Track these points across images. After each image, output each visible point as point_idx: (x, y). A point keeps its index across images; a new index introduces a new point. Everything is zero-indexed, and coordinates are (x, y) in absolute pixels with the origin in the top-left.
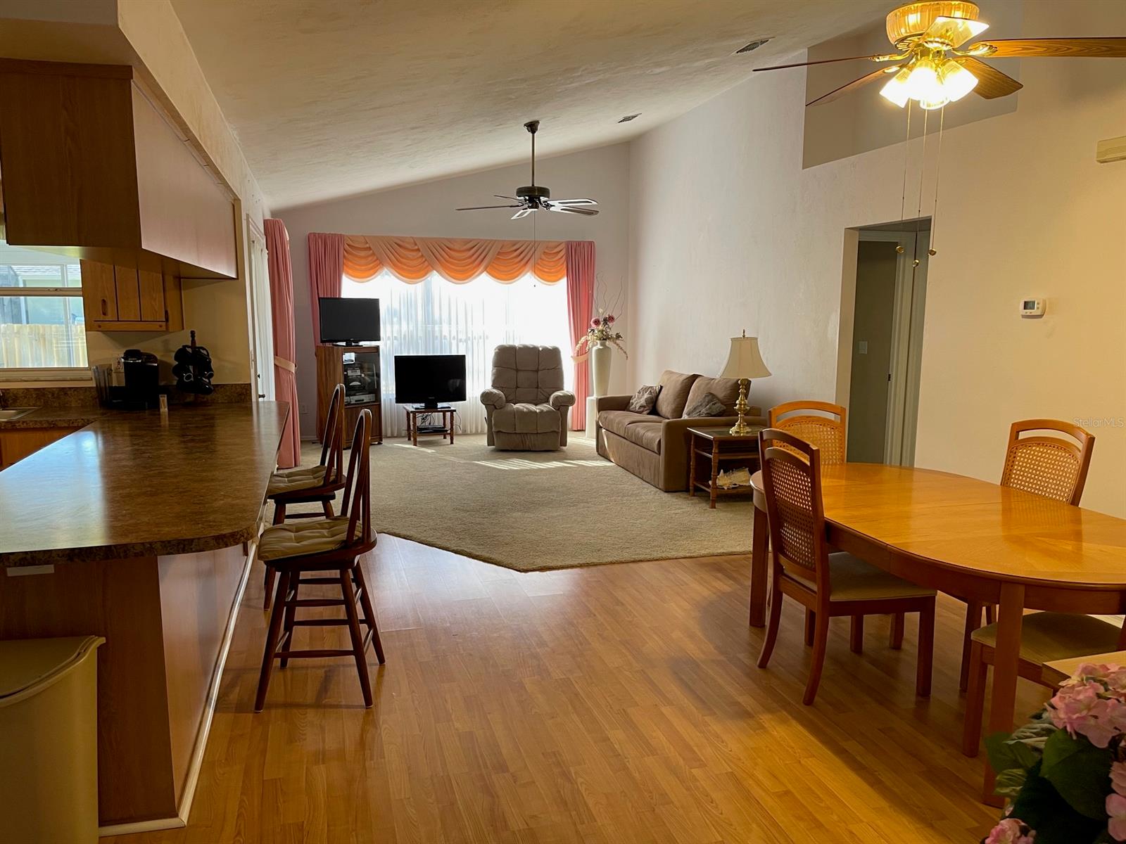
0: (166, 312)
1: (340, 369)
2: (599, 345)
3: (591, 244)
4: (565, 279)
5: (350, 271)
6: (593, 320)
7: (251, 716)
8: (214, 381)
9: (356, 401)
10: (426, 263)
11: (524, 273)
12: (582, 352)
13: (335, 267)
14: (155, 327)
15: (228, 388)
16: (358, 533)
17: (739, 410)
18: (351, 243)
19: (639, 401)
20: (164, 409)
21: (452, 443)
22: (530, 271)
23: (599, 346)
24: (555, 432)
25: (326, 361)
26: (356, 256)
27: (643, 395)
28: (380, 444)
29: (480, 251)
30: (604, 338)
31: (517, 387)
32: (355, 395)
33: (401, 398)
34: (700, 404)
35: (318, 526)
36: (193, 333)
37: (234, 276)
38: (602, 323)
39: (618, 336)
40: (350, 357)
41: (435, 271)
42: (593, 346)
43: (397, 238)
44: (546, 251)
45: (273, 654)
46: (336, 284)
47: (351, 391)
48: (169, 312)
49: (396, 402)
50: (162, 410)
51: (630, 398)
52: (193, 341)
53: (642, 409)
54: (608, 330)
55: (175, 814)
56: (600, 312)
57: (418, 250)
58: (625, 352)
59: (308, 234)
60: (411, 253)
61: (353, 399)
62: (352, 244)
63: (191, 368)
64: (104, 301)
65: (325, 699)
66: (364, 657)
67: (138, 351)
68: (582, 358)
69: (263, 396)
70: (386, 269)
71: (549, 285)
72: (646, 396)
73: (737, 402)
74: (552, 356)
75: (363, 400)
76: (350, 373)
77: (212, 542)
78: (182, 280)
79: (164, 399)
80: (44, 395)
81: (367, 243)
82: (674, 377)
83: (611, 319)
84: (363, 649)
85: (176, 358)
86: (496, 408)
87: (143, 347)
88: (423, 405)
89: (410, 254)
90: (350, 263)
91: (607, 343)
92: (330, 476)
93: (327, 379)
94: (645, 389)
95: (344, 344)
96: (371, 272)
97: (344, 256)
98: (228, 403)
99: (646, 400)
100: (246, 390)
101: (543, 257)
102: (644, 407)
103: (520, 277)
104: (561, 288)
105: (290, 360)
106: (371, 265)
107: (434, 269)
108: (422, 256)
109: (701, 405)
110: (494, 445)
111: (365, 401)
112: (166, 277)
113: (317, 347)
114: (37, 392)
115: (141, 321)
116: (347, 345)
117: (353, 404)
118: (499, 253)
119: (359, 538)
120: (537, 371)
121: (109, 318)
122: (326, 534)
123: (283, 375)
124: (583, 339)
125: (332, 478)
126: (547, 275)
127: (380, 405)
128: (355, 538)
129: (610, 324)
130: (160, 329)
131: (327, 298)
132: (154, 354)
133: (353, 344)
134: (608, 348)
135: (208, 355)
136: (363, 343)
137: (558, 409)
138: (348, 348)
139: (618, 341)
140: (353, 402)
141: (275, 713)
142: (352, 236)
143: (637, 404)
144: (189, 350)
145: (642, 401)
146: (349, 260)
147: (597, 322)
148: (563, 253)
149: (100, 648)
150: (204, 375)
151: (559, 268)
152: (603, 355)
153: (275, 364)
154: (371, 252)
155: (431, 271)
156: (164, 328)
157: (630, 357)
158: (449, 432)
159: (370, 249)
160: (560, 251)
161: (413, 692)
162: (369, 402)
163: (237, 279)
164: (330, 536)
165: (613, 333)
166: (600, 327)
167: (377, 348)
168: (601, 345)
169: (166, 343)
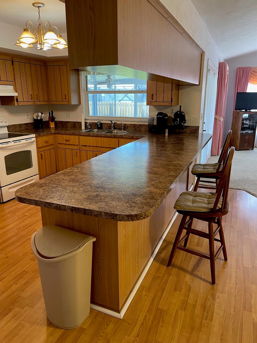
0: (172, 99)
1: (241, 120)
5: (252, 82)
7: (165, 267)
8: (185, 125)
9: (245, 133)
13: (246, 80)
14: (167, 104)
15: (191, 128)
16: (219, 206)
20: (167, 134)
25: (236, 117)
26: (256, 75)
28: (252, 150)
32: (245, 130)
35: (204, 196)
36: (180, 106)
37: (197, 84)
40: (246, 115)
45: (176, 247)
46: (245, 87)
47: (243, 129)
48: (173, 99)
50: (166, 135)
52: (180, 109)
55: (119, 311)
59: (237, 67)
61: (244, 132)
62: (255, 71)
63: (178, 119)
64: (153, 95)
65: (196, 271)
66: (214, 262)
67: (162, 113)
69: (205, 131)
75: (248, 133)
76: (244, 122)
77: (126, 218)
78: (180, 86)
79: (167, 131)
80: (135, 126)
84: (214, 258)
85: (174, 116)
87: (164, 111)
90: (252, 79)
92: (219, 169)
93: (235, 124)
95: (244, 110)
97: (250, 76)
98: (190, 133)
100: (197, 128)
105: (221, 117)
112: (173, 85)
113: (234, 111)
114: (134, 125)
115: (163, 102)
116: (245, 111)
117: (244, 134)
119: (220, 208)
121: (153, 101)
122: (206, 202)
123: (218, 122)
125: (220, 170)
127: (255, 135)
128: (217, 208)
130: (169, 105)
131: (241, 93)
132: (167, 114)
133: (248, 111)
135: (185, 115)
136: (252, 110)
138: (246, 112)
140: (244, 133)
141: (175, 270)
142: (254, 67)
144: (179, 113)
146: (252, 77)
149: (94, 243)
150: (182, 122)
153: (215, 118)
156: (170, 104)
161: (237, 284)
162: (250, 134)
163: (199, 85)
164: (207, 203)
169: (172, 110)
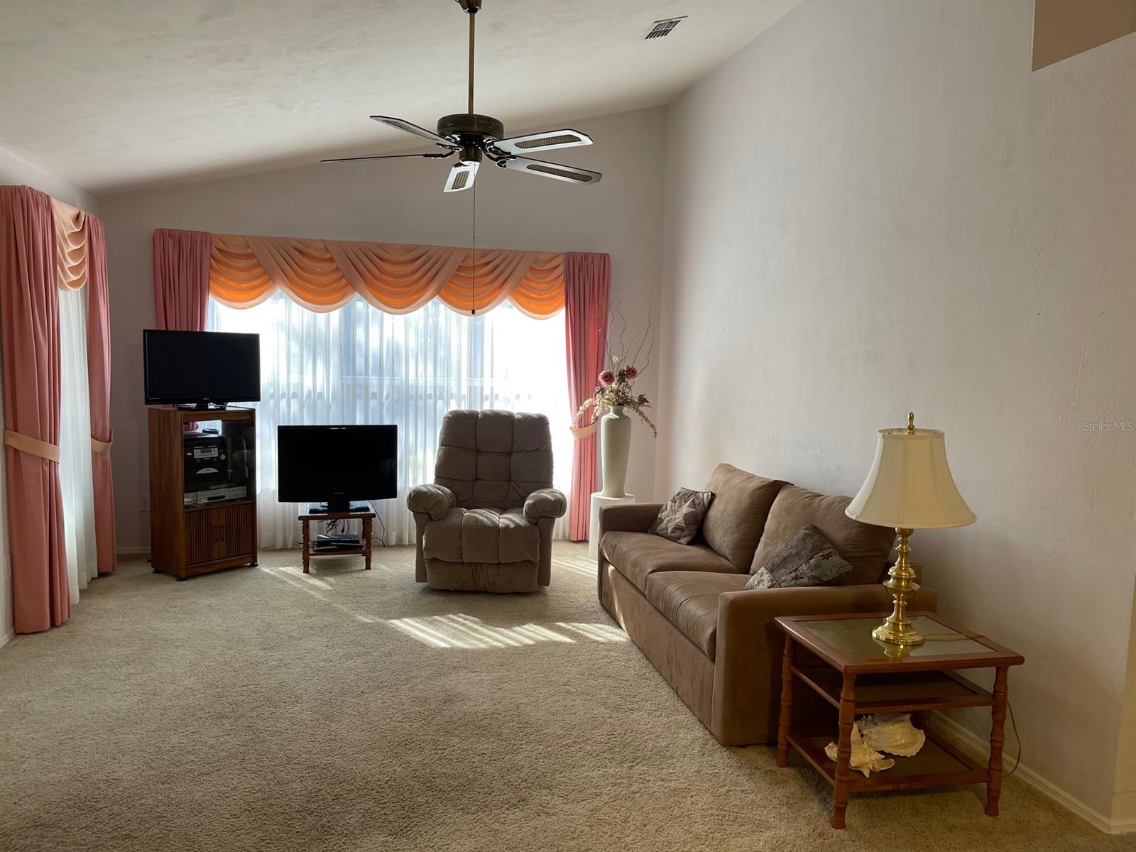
1: (178, 447)
2: (611, 413)
3: (605, 258)
4: (563, 311)
5: (221, 291)
6: (602, 374)
10: (344, 281)
11: (499, 298)
12: (585, 422)
13: (195, 281)
17: (897, 589)
18: (223, 247)
19: (674, 516)
21: (368, 567)
22: (509, 297)
23: (612, 415)
24: (530, 561)
25: (160, 433)
26: (228, 266)
27: (680, 506)
28: (252, 566)
29: (428, 265)
30: (621, 402)
31: (477, 479)
33: (288, 492)
34: (794, 551)
38: (616, 379)
39: (642, 400)
41: (357, 293)
42: (604, 412)
43: (297, 240)
44: (535, 266)
46: (197, 308)
47: (200, 482)
49: (280, 501)
51: (658, 509)
53: (678, 534)
54: (627, 390)
56: (614, 362)
57: (331, 260)
58: (652, 426)
59: (154, 230)
60: (318, 264)
68: (587, 431)
70: (279, 290)
71: (540, 319)
72: (686, 509)
73: (892, 571)
74: (537, 428)
75: (223, 497)
76: (198, 453)
81: (249, 247)
82: (737, 480)
83: (631, 372)
86: (431, 519)
88: (325, 504)
89: (317, 266)
90: (221, 278)
91: (625, 410)
93: (160, 463)
94: (686, 495)
95: (194, 405)
96: (258, 291)
97: (211, 267)
99: (687, 517)
101: (529, 275)
102: (682, 529)
103: (491, 305)
104: (556, 324)
106: (256, 282)
107: (355, 289)
108: (338, 269)
109: (797, 554)
110: (426, 581)
111: (226, 498)
117: (203, 505)
118: (460, 268)
120: (510, 454)
124: (587, 403)
126: (535, 305)
127: (254, 504)
129: (630, 381)
134: (627, 417)
136: (231, 405)
137: (536, 524)
139: (641, 408)
142: (226, 236)
143: (669, 521)
145: (679, 518)
146: (219, 273)
147: (609, 378)
148: (561, 269)
151: (554, 293)
152: (618, 430)
153: (5, 446)
154: (256, 260)
155: (351, 293)
157: (663, 433)
158: (364, 549)
159: (252, 256)
160: (557, 267)
162: (235, 500)
165: (634, 394)
166: (614, 385)
167: (252, 413)
168: (616, 412)
